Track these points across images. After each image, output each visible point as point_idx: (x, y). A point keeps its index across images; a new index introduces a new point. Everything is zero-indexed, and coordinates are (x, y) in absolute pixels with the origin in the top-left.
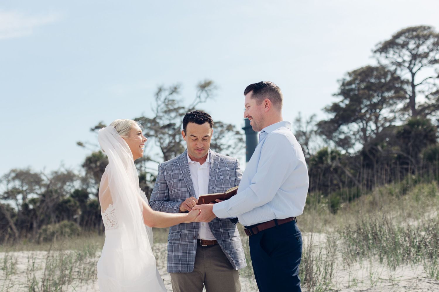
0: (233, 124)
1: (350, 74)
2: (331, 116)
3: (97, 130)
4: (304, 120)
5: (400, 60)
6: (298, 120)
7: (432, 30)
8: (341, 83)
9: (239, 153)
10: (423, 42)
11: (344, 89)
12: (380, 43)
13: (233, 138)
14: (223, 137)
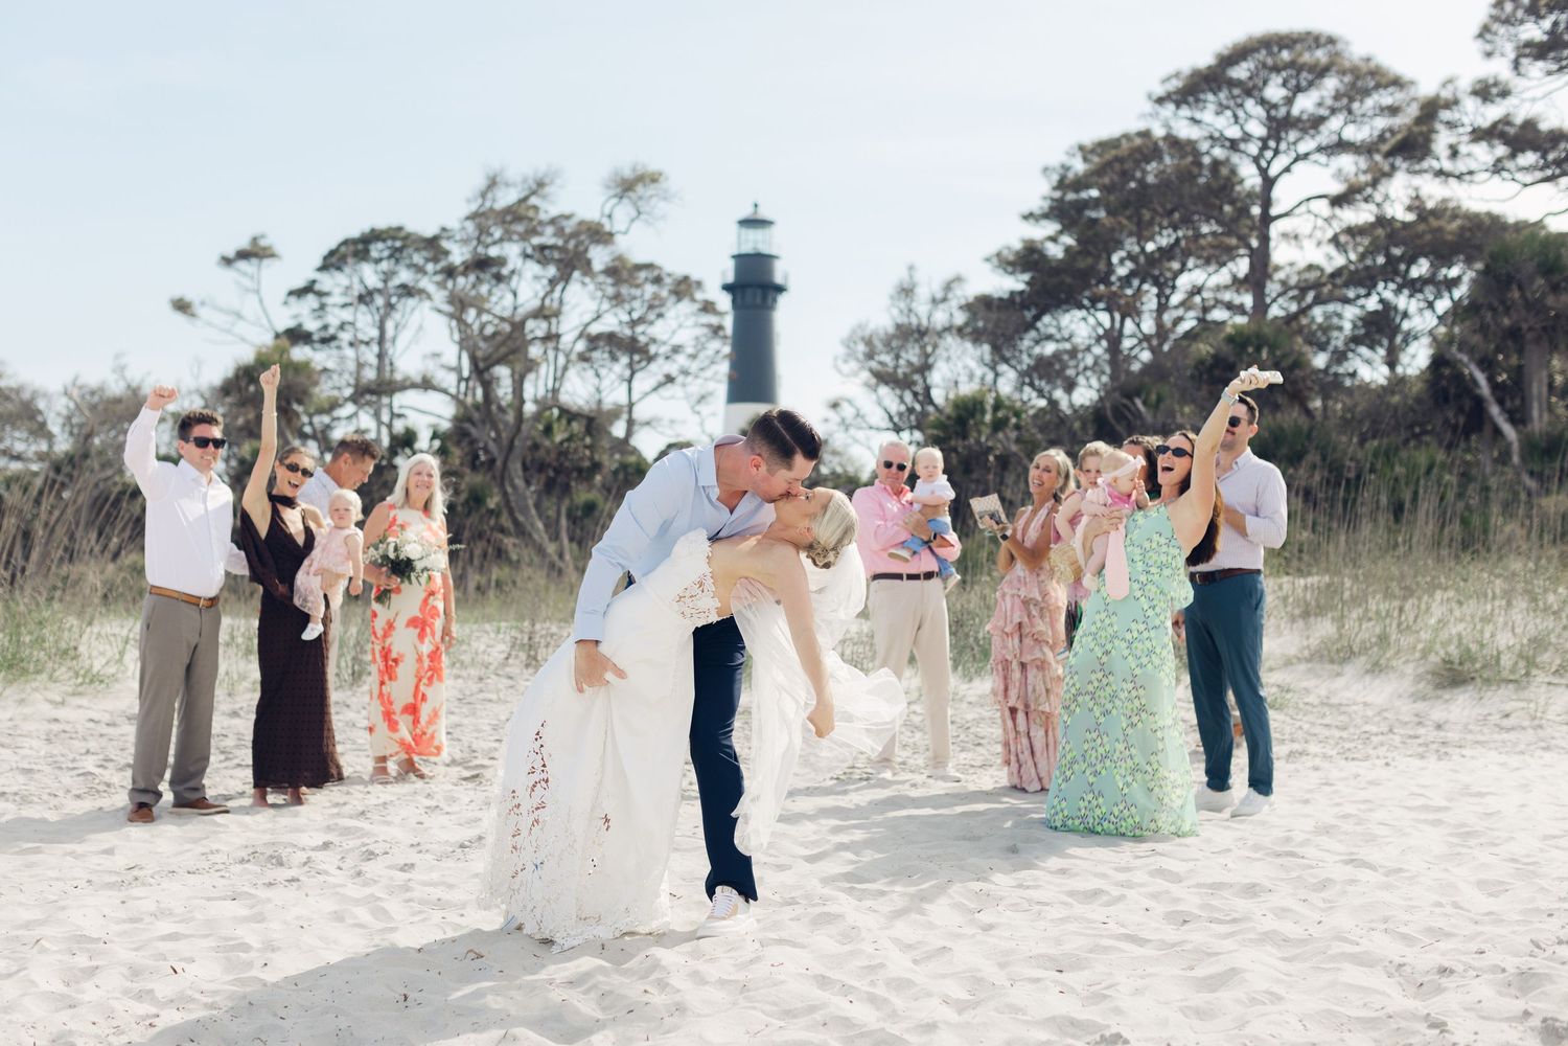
0: (695, 276)
1: (1085, 152)
2: (1014, 283)
3: (242, 265)
4: (923, 293)
5: (1234, 132)
6: (906, 291)
7: (1339, 46)
8: (1055, 178)
9: (708, 373)
10: (1311, 84)
11: (1061, 200)
12: (1177, 75)
13: (691, 322)
14: (660, 315)
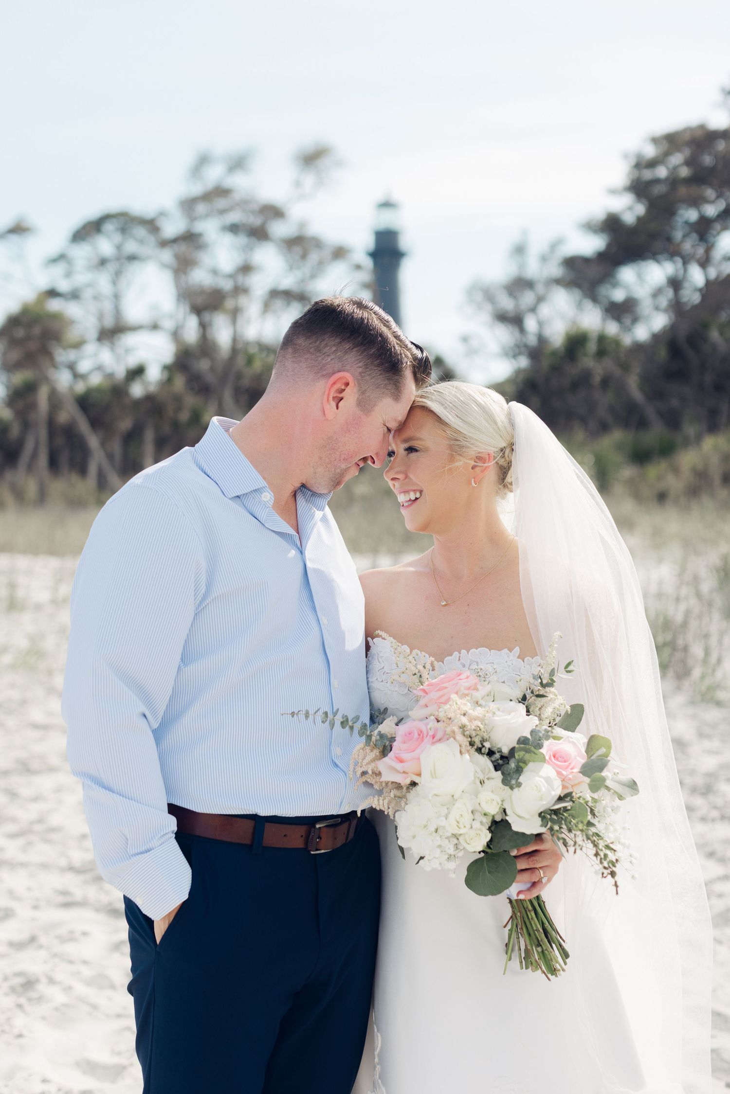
4: (534, 251)
6: (520, 250)
8: (633, 162)
11: (639, 178)
